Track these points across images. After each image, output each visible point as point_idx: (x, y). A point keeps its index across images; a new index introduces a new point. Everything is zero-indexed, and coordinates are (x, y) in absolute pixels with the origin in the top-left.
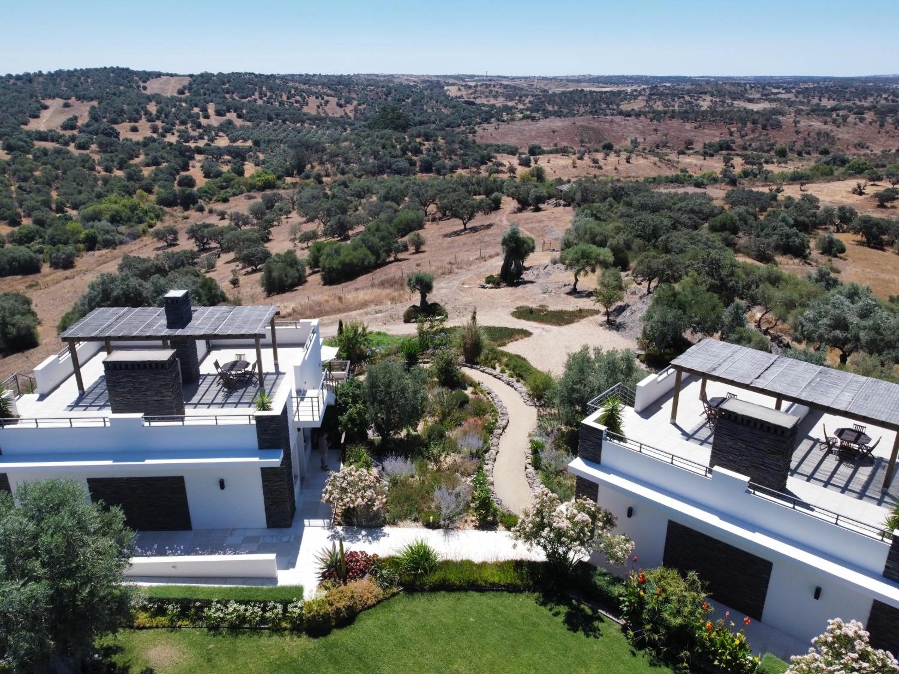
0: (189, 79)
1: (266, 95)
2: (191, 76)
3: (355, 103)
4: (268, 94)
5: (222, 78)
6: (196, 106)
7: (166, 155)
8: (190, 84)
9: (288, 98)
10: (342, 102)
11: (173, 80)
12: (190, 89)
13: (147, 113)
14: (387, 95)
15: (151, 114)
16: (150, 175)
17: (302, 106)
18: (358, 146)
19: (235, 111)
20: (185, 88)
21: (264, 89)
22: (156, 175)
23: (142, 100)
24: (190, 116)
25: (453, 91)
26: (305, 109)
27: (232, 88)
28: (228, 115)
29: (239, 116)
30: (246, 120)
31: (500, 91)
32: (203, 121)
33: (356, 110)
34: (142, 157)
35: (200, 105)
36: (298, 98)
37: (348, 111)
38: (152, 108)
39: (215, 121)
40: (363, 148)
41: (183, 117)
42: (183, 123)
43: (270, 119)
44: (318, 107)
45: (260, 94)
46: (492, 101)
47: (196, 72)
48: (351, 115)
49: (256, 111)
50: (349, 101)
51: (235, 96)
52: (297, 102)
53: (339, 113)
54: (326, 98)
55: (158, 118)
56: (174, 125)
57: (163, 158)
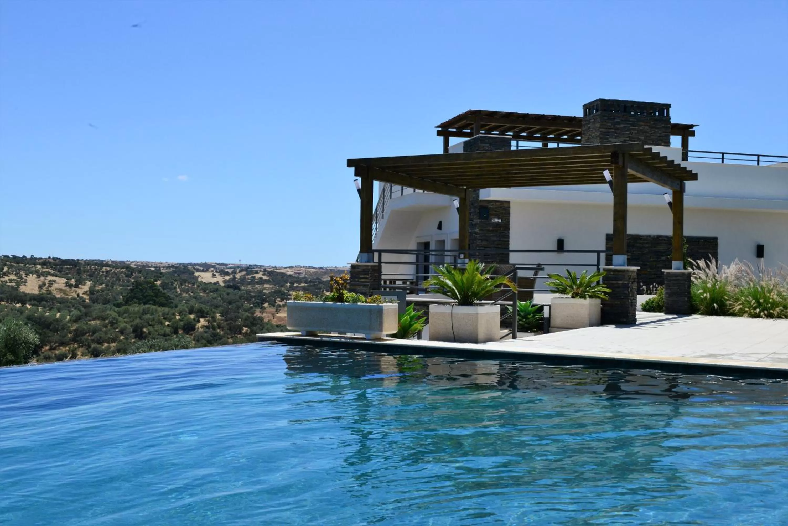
3: (89, 284)
10: (73, 282)
17: (18, 286)
25: (206, 277)
33: (91, 291)
36: (13, 276)
37: (81, 293)
44: (40, 287)
48: (86, 297)
50: (82, 282)
52: (12, 280)
53: (70, 294)
54: (50, 277)
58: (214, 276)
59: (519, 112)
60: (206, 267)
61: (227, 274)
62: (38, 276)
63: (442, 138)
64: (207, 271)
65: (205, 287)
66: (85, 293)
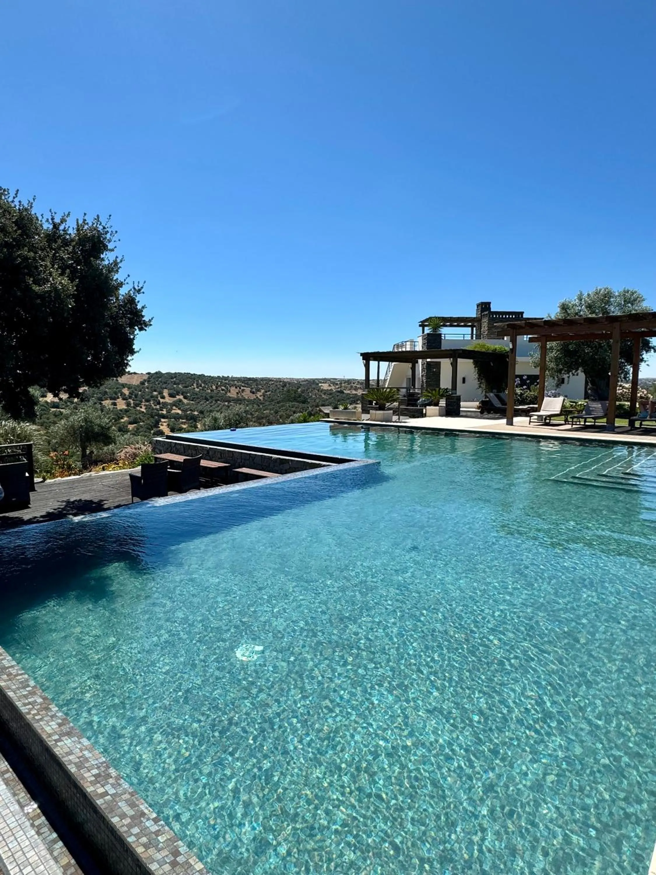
0: (148, 376)
1: (201, 386)
2: (149, 373)
3: (263, 391)
4: (203, 385)
5: (171, 376)
6: (155, 391)
7: (142, 417)
8: (149, 378)
9: (217, 388)
10: (254, 390)
11: (136, 376)
12: (149, 381)
13: (122, 394)
14: (283, 387)
15: (125, 395)
16: (133, 429)
17: (226, 393)
18: (276, 412)
19: (182, 394)
20: (145, 380)
21: (200, 382)
22: (138, 429)
23: (118, 386)
24: (152, 397)
25: (325, 387)
26: (229, 394)
27: (177, 381)
28: (178, 397)
29: (185, 398)
30: (189, 400)
31: (358, 386)
32: (162, 400)
33: (264, 395)
34: (126, 419)
35: (158, 390)
36: (223, 388)
37: (258, 396)
38: (126, 391)
39: (168, 400)
40: (280, 413)
41: (147, 397)
42: (148, 401)
43: (207, 400)
44: (238, 393)
45: (197, 384)
46: (354, 392)
47: (153, 372)
48: (261, 398)
49: (197, 394)
50: (259, 390)
51: (180, 386)
52: (223, 390)
53: (253, 397)
54: (242, 388)
55: (130, 397)
56: (141, 402)
57: (140, 419)
58: (330, 386)
59: (454, 316)
60: (325, 381)
61: (337, 384)
62: (236, 388)
63: (421, 328)
64: (326, 383)
65: (326, 392)
66: (261, 396)
